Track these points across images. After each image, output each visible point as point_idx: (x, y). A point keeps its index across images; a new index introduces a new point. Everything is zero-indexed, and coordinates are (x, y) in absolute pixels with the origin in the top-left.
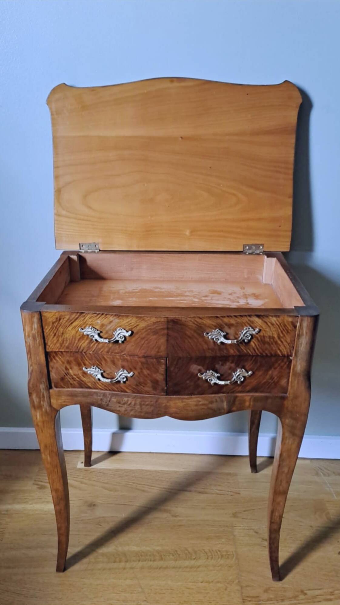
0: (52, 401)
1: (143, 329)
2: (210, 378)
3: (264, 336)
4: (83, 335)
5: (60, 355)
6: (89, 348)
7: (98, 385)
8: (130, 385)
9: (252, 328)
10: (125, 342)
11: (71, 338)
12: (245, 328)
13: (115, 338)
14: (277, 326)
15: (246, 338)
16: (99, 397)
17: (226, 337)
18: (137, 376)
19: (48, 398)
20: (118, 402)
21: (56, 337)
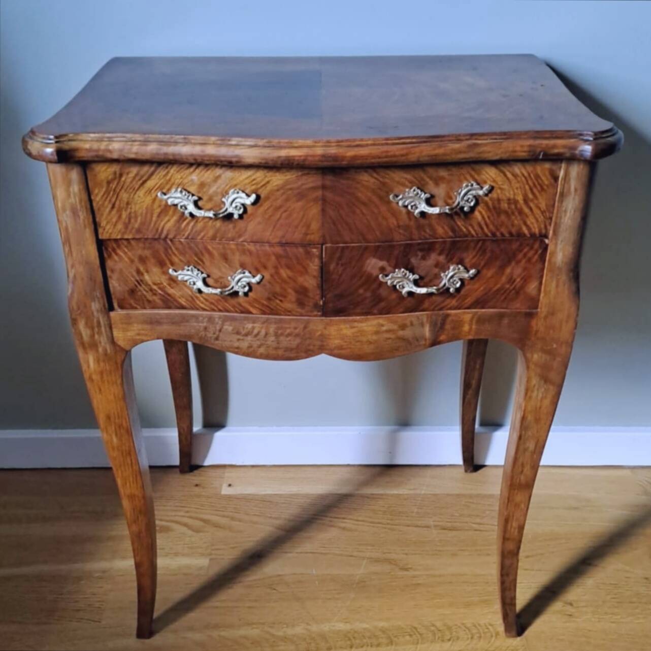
0: (115, 333)
1: (278, 190)
2: (401, 283)
3: (499, 200)
4: (166, 205)
5: (126, 247)
6: (179, 231)
7: (198, 302)
8: (255, 300)
9: (478, 184)
10: (245, 216)
11: (144, 212)
12: (464, 185)
13: (226, 210)
14: (523, 179)
15: (466, 203)
16: (201, 324)
17: (429, 202)
18: (270, 283)
19: (108, 329)
20: (235, 332)
21: (115, 210)
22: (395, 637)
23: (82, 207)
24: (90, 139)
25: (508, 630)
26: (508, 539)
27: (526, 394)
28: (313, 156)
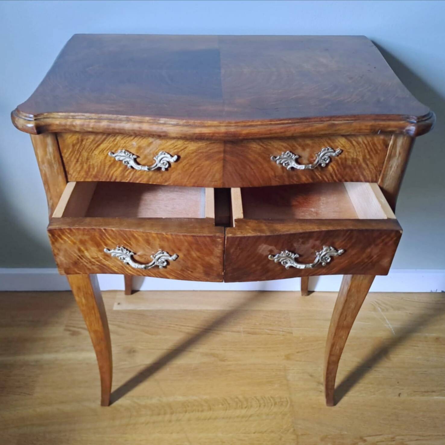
1: (193, 153)
3: (346, 159)
4: (115, 161)
6: (124, 177)
9: (332, 149)
10: (169, 169)
11: (99, 164)
12: (323, 149)
13: (157, 165)
14: (364, 145)
15: (323, 161)
17: (297, 161)
21: (79, 163)
23: (55, 161)
24: (59, 117)
25: (328, 402)
28: (218, 133)
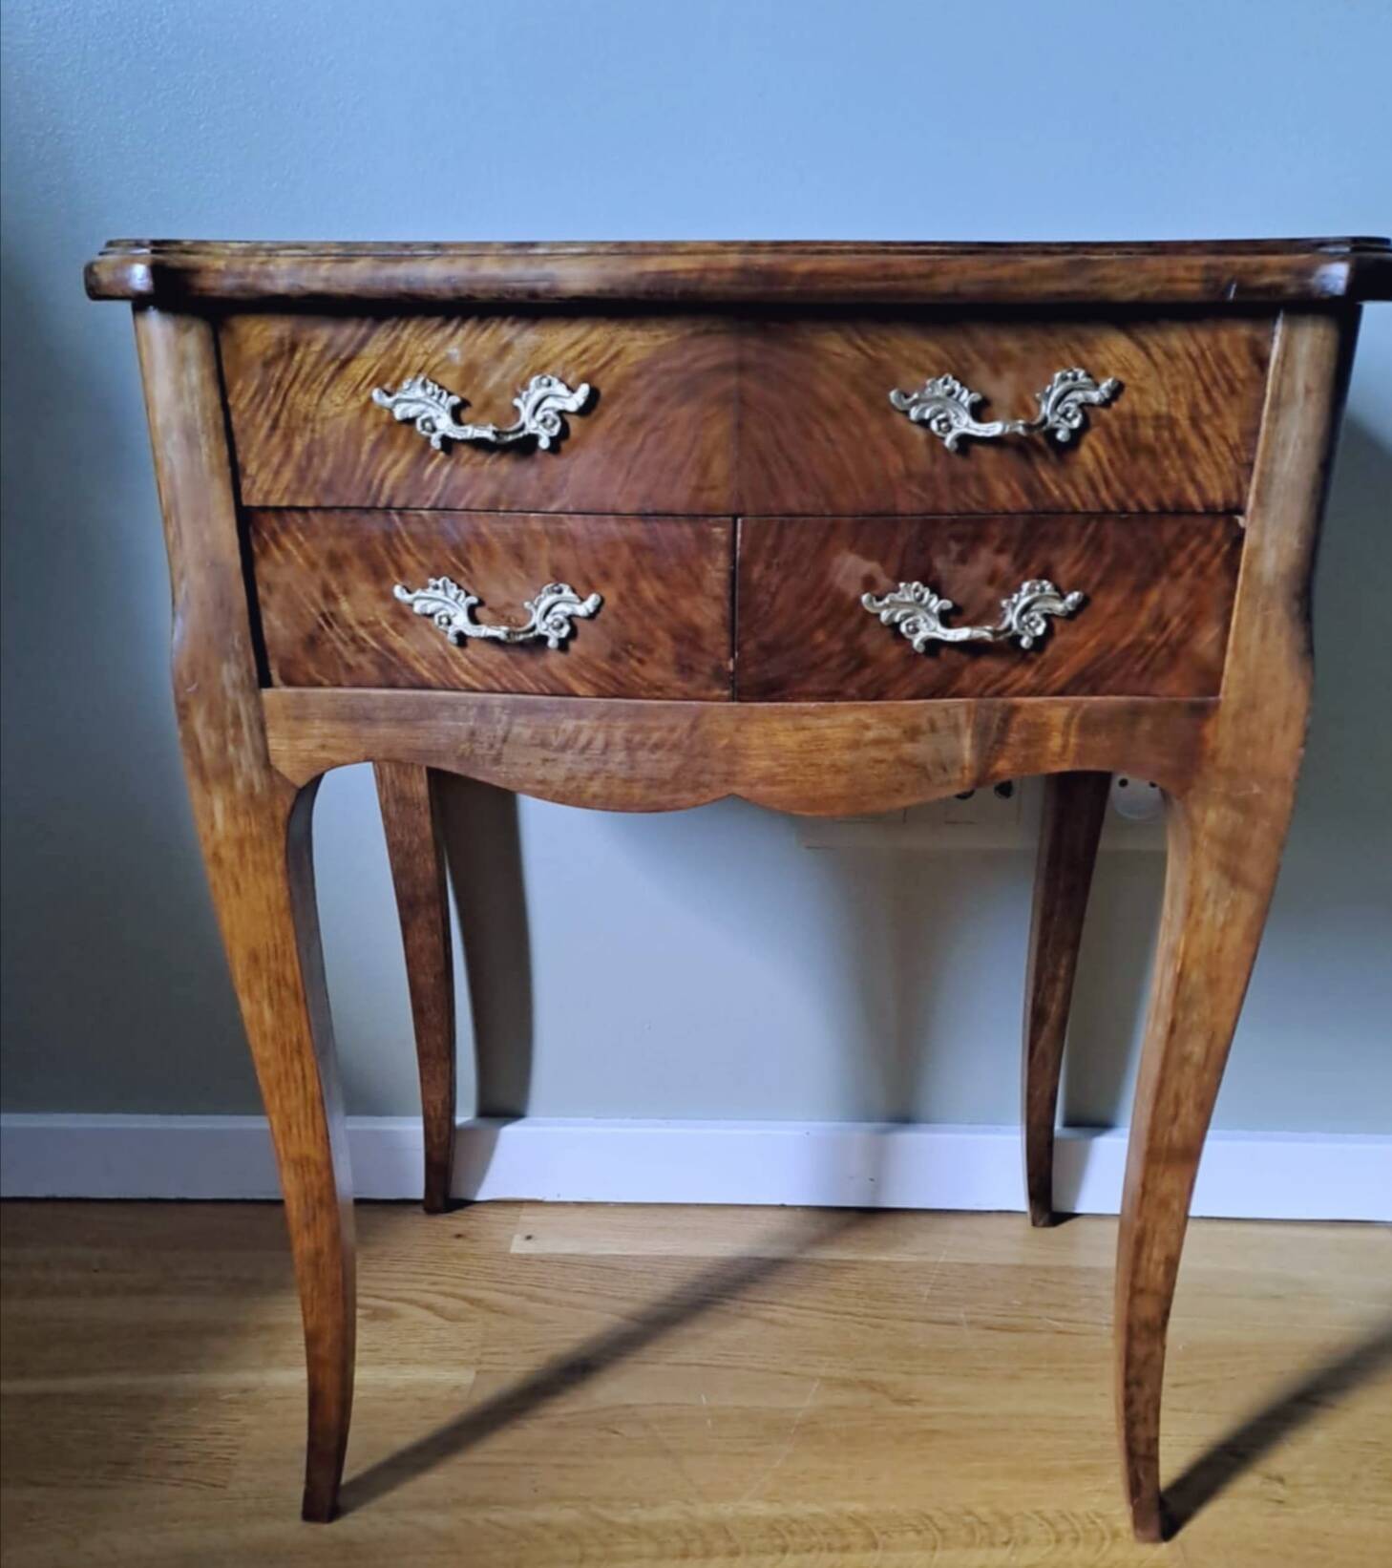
0: (274, 743)
1: (638, 376)
2: (910, 620)
3: (1134, 418)
4: (391, 422)
5: (299, 528)
7: (457, 670)
8: (585, 661)
9: (1088, 374)
10: (564, 445)
11: (342, 440)
13: (523, 427)
14: (1189, 364)
15: (1062, 420)
16: (461, 724)
17: (979, 412)
18: (616, 615)
19: (256, 730)
20: (537, 741)
21: (279, 433)
22: (884, 1533)
25: (1139, 1522)
26: (1142, 1291)
27: (1189, 913)
